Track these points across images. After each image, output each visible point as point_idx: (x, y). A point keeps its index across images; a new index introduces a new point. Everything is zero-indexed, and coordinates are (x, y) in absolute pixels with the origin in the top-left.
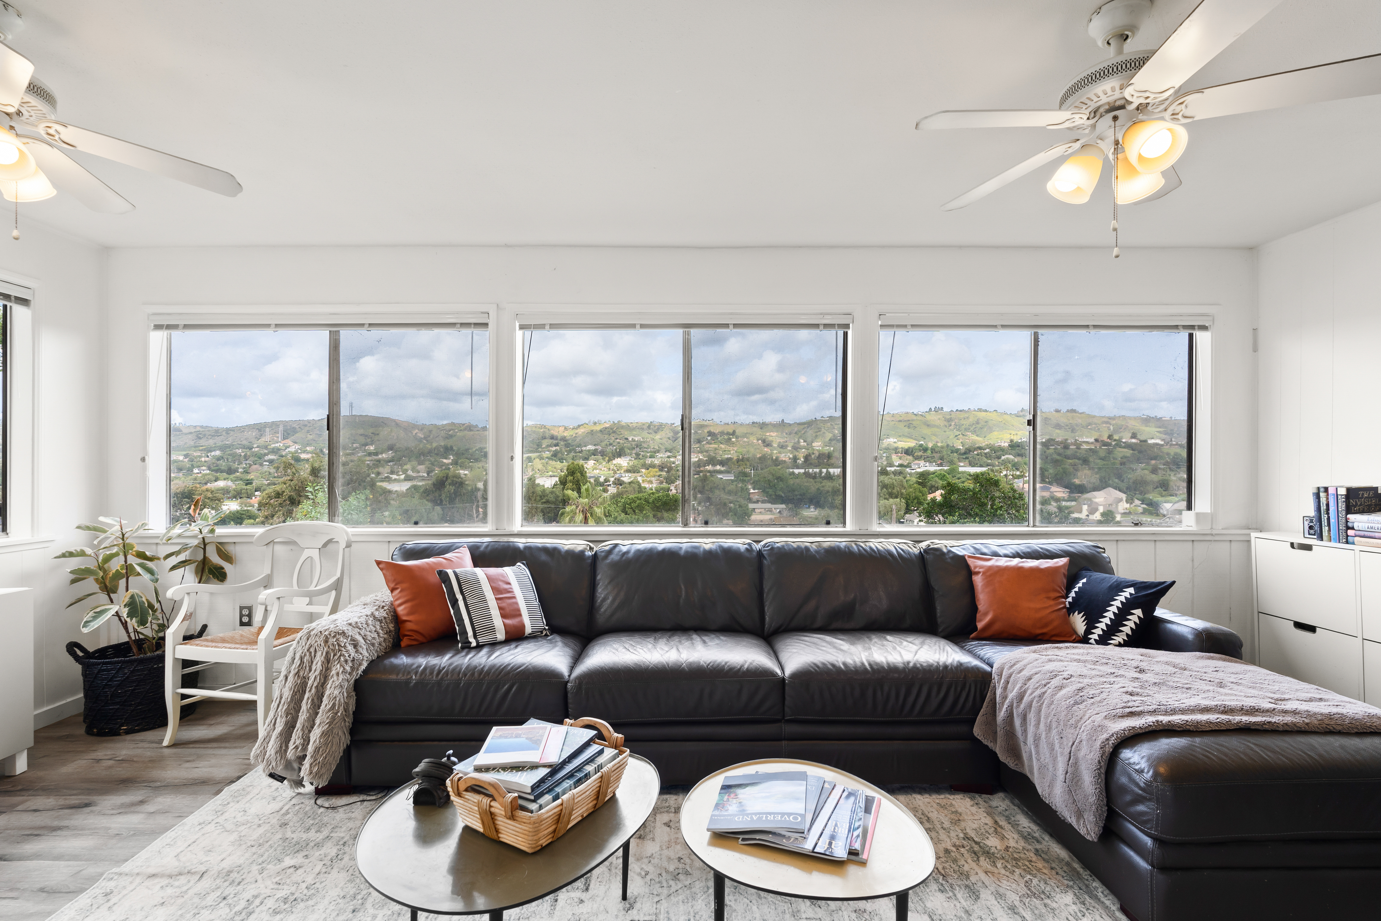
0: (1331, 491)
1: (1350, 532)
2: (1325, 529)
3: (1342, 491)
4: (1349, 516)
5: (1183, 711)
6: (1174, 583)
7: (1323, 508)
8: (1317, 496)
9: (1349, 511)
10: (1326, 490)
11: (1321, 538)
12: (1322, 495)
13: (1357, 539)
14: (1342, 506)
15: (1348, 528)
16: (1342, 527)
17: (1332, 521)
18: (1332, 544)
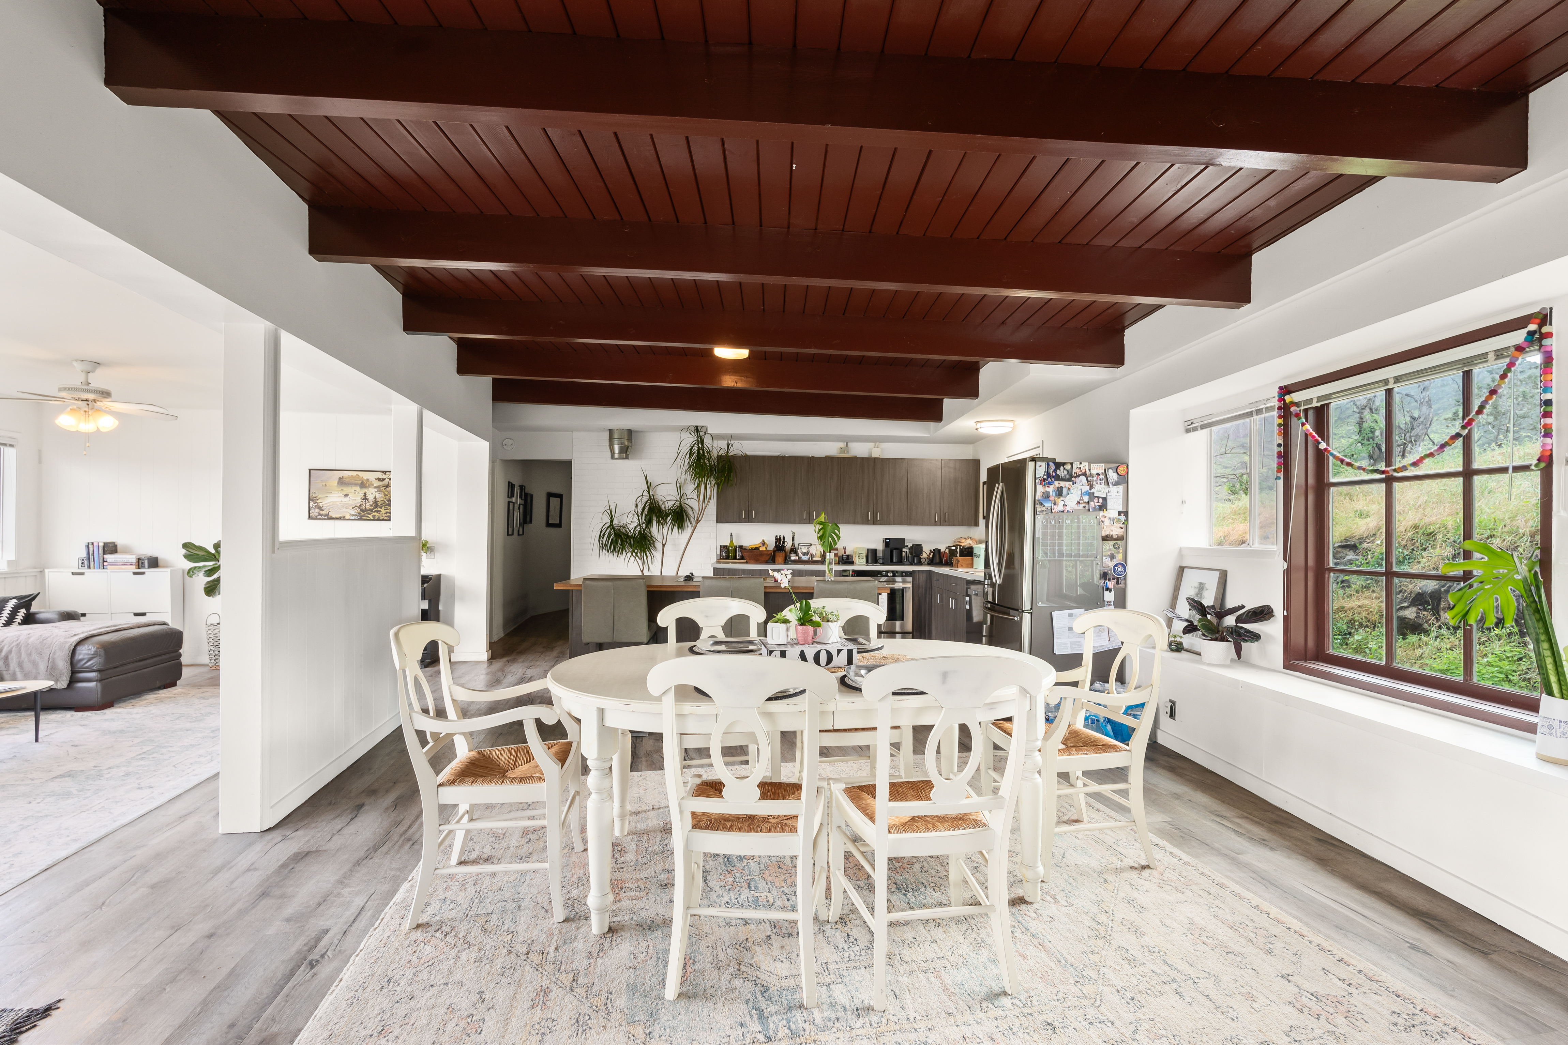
0: (95, 544)
1: (105, 564)
2: (92, 563)
3: (101, 544)
4: (106, 556)
5: (96, 629)
6: (39, 593)
7: (91, 552)
8: (88, 547)
9: (104, 553)
10: (93, 543)
11: (89, 567)
12: (91, 546)
13: (109, 567)
14: (101, 551)
15: (104, 561)
16: (101, 561)
17: (96, 559)
18: (96, 570)
